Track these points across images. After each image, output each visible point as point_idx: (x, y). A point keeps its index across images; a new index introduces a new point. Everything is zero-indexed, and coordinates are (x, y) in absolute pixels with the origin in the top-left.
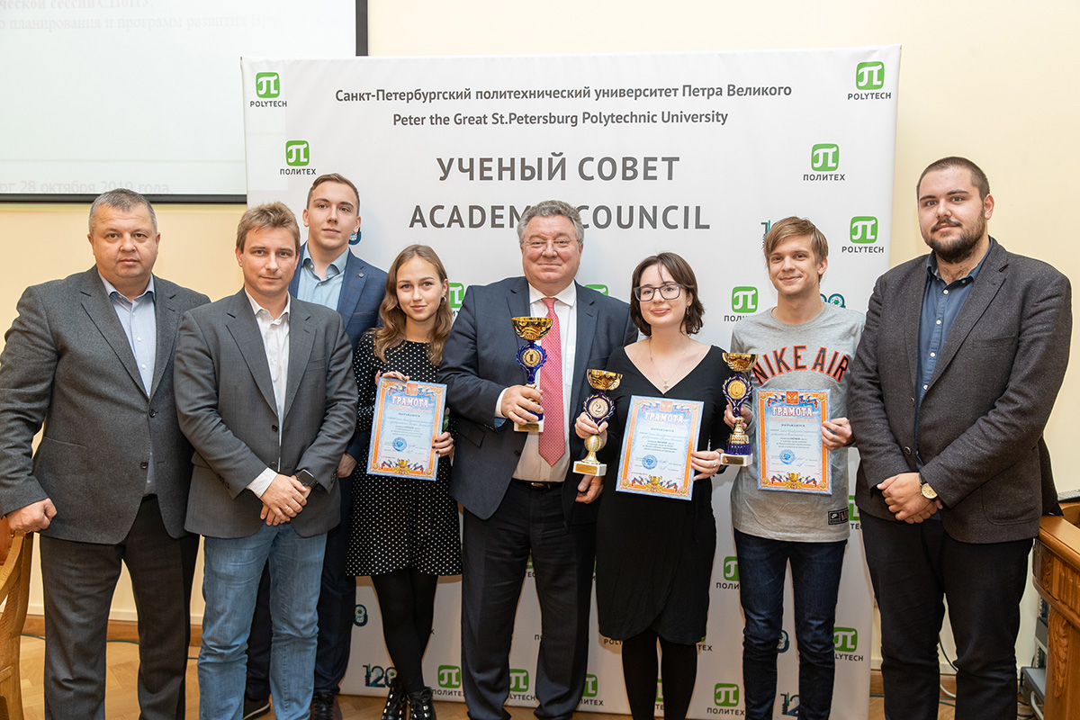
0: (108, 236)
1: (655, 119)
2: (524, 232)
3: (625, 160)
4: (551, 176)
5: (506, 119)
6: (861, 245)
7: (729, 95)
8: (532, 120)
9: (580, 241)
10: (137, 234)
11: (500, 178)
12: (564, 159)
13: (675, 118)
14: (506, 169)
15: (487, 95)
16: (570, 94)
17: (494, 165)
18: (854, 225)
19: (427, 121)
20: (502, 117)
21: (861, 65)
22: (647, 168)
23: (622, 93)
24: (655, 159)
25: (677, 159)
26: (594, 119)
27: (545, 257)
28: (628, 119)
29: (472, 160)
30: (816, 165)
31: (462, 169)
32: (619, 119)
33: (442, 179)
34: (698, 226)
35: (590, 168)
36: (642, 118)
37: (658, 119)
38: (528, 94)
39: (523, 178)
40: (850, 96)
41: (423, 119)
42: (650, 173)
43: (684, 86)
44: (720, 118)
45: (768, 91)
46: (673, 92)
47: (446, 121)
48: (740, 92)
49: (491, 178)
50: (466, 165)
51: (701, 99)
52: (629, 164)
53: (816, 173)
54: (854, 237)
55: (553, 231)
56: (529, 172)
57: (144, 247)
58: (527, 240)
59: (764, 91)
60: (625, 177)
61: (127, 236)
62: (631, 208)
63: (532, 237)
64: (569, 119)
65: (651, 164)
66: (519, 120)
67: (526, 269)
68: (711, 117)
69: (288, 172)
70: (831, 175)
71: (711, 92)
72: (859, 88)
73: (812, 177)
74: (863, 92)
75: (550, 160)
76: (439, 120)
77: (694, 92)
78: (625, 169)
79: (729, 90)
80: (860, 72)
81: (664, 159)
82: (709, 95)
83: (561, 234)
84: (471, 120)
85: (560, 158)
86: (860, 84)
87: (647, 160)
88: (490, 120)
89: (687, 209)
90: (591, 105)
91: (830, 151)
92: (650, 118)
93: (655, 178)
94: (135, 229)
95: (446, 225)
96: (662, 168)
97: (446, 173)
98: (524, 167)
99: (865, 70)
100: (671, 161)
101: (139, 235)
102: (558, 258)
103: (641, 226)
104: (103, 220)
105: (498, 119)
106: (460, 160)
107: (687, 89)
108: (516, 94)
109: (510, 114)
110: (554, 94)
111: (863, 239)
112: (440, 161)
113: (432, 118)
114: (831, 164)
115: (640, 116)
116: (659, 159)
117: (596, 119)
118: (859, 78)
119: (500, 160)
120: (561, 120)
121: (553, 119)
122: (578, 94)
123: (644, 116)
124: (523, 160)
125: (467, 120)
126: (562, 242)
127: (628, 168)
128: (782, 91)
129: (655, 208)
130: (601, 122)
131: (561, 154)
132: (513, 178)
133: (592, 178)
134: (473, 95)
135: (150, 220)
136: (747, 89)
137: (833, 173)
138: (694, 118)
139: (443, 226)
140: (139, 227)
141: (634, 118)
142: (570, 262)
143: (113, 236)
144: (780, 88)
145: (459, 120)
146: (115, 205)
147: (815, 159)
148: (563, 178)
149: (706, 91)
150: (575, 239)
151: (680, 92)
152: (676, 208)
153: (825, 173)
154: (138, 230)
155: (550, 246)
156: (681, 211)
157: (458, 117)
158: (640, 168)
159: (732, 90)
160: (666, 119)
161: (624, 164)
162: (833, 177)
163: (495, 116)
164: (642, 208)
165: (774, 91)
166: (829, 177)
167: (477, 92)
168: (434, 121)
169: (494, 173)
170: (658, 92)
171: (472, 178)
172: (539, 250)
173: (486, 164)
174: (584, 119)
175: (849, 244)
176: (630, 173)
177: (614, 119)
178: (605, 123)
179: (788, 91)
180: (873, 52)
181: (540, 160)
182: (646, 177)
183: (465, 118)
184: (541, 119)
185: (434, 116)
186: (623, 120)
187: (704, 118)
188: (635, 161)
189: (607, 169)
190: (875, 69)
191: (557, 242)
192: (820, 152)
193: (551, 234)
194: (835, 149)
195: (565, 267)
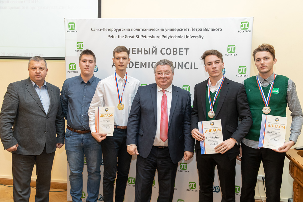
0: (33, 69)
1: (182, 37)
2: (156, 70)
3: (174, 49)
5: (140, 37)
6: (242, 74)
7: (204, 31)
8: (147, 37)
9: (173, 73)
10: (41, 68)
11: (138, 54)
13: (188, 37)
14: (140, 51)
15: (135, 30)
16: (158, 30)
17: (136, 50)
18: (240, 69)
19: (117, 37)
20: (139, 36)
21: (242, 23)
22: (180, 51)
23: (173, 30)
24: (182, 49)
25: (189, 49)
26: (165, 37)
27: (162, 78)
28: (175, 37)
29: (130, 48)
30: (229, 51)
34: (195, 68)
35: (164, 51)
36: (179, 37)
37: (183, 37)
38: (146, 30)
39: (145, 54)
40: (239, 31)
41: (116, 36)
42: (181, 53)
43: (191, 28)
44: (201, 37)
45: (215, 30)
46: (188, 30)
47: (122, 37)
48: (207, 30)
49: (135, 54)
51: (196, 32)
52: (175, 50)
53: (229, 53)
54: (240, 72)
55: (164, 70)
56: (146, 52)
57: (42, 72)
58: (156, 72)
59: (214, 30)
60: (174, 54)
61: (38, 69)
62: (175, 63)
63: (158, 72)
64: (158, 37)
65: (181, 50)
66: (144, 37)
67: (156, 81)
68: (199, 37)
69: (77, 51)
70: (233, 54)
71: (199, 30)
72: (241, 29)
73: (228, 55)
74: (243, 30)
75: (152, 49)
76: (121, 37)
77: (194, 30)
78: (174, 51)
79: (204, 29)
80: (242, 24)
81: (185, 49)
82: (198, 31)
83: (167, 71)
84: (130, 37)
85: (155, 48)
86: (242, 28)
87: (180, 49)
88: (135, 37)
89: (191, 63)
90: (164, 33)
91: (233, 47)
92: (181, 37)
93: (182, 54)
94: (40, 67)
96: (184, 51)
98: (145, 51)
99: (243, 24)
100: (187, 49)
101: (41, 69)
102: (166, 78)
103: (178, 68)
104: (32, 64)
105: (138, 37)
107: (192, 29)
108: (143, 30)
109: (141, 35)
110: (154, 30)
111: (242, 73)
113: (118, 36)
114: (233, 51)
115: (178, 36)
116: (184, 49)
117: (166, 37)
118: (242, 26)
119: (138, 48)
120: (155, 37)
121: (153, 37)
122: (161, 30)
123: (179, 36)
124: (145, 49)
125: (129, 37)
126: (167, 73)
127: (175, 51)
128: (219, 30)
129: (182, 63)
130: (167, 38)
131: (155, 47)
132: (141, 54)
133: (164, 54)
134: (131, 30)
135: (45, 65)
136: (209, 29)
137: (234, 53)
138: (194, 37)
140: (41, 66)
141: (176, 37)
142: (170, 79)
143: (34, 69)
144: (218, 29)
146: (35, 60)
147: (228, 49)
148: (156, 54)
149: (197, 30)
150: (171, 72)
151: (190, 30)
152: (188, 63)
153: (231, 53)
154: (41, 67)
155: (163, 74)
156: (190, 64)
157: (126, 36)
158: (178, 51)
159: (205, 29)
160: (186, 37)
161: (174, 50)
163: (137, 36)
164: (178, 63)
165: (217, 30)
166: (232, 55)
167: (132, 29)
168: (119, 37)
169: (136, 52)
170: (184, 30)
172: (161, 76)
173: (134, 50)
174: (162, 37)
175: (238, 74)
176: (175, 53)
177: (171, 37)
178: (168, 38)
179: (221, 30)
180: (246, 19)
181: (149, 49)
182: (180, 54)
183: (128, 36)
184: (150, 37)
185: (119, 36)
186: (173, 38)
187: (196, 37)
188: (177, 49)
189: (169, 51)
190: (246, 24)
191: (166, 73)
192: (230, 47)
193: (164, 71)
194: (234, 47)
195: (168, 81)
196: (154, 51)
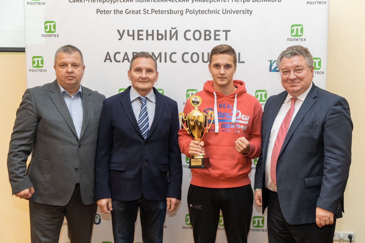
0: (61, 66)
1: (219, 12)
3: (205, 31)
4: (171, 39)
5: (150, 12)
7: (253, 2)
8: (162, 12)
11: (147, 39)
12: (177, 31)
13: (228, 12)
14: (150, 35)
15: (141, 1)
17: (144, 33)
19: (112, 12)
20: (148, 11)
22: (215, 35)
23: (204, 0)
24: (219, 31)
25: (229, 31)
26: (191, 12)
28: (207, 12)
29: (133, 31)
30: (293, 34)
31: (129, 35)
32: (203, 12)
33: (120, 39)
35: (189, 35)
36: (213, 12)
37: (221, 12)
38: (160, 0)
39: (158, 39)
40: (308, 3)
41: (110, 11)
42: (217, 37)
44: (249, 12)
47: (121, 12)
49: (142, 39)
50: (131, 33)
51: (240, 3)
52: (207, 33)
53: (293, 38)
56: (161, 37)
59: (269, 0)
60: (205, 39)
61: (70, 65)
62: (208, 53)
64: (179, 12)
65: (217, 33)
66: (156, 12)
68: (245, 12)
69: (45, 36)
70: (300, 39)
73: (291, 40)
75: (171, 31)
76: (118, 12)
77: (237, 0)
78: (205, 35)
81: (223, 31)
84: (133, 12)
85: (175, 30)
87: (215, 31)
88: (142, 12)
90: (189, 5)
91: (299, 28)
92: (217, 12)
93: (219, 40)
95: (121, 61)
96: (223, 35)
97: (122, 36)
98: (158, 34)
100: (226, 31)
104: (60, 59)
105: (146, 12)
106: (128, 31)
108: (155, 0)
109: (152, 9)
112: (118, 31)
113: (114, 11)
114: (299, 34)
115: (212, 11)
116: (221, 31)
117: (192, 12)
119: (147, 31)
120: (175, 13)
121: (172, 12)
122: (184, 1)
123: (214, 11)
124: (158, 31)
125: (131, 12)
127: (207, 35)
128: (277, 0)
130: (194, 13)
131: (176, 28)
132: (153, 39)
133: (190, 39)
134: (135, 1)
137: (301, 38)
138: (237, 12)
139: (120, 61)
141: (209, 12)
145: (128, 12)
146: (65, 51)
147: (292, 31)
148: (177, 39)
149: (242, 0)
151: (230, 0)
157: (127, 11)
158: (212, 35)
160: (224, 12)
161: (205, 33)
162: (301, 40)
163: (145, 10)
165: (274, 0)
166: (299, 40)
168: (116, 12)
169: (144, 37)
171: (134, 39)
173: (140, 33)
174: (186, 12)
176: (208, 37)
178: (196, 14)
181: (166, 31)
182: (215, 39)
183: (130, 11)
184: (166, 12)
185: (116, 10)
186: (204, 13)
187: (242, 12)
188: (210, 32)
189: (197, 35)
192: (295, 28)
194: (301, 27)
196: (174, 35)
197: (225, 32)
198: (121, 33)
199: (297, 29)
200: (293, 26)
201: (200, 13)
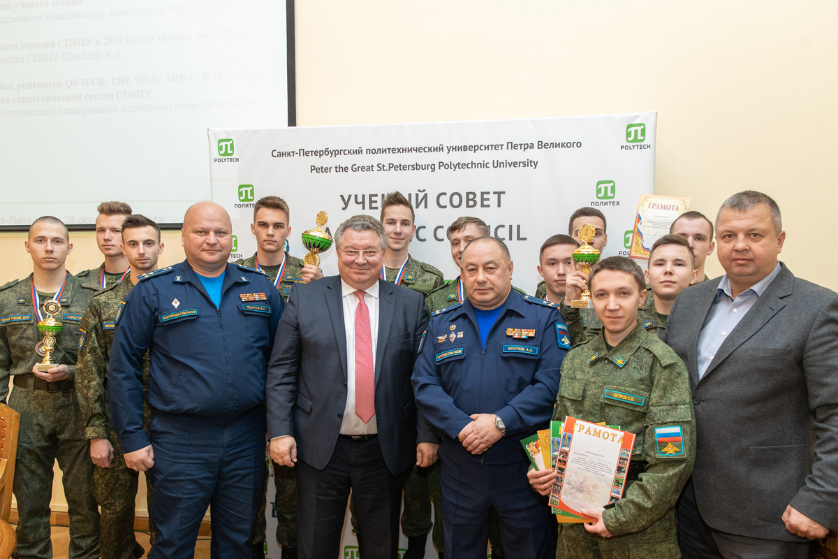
1: (488, 165)
3: (468, 194)
4: (418, 206)
5: (387, 168)
7: (538, 148)
8: (404, 167)
12: (426, 194)
15: (374, 151)
16: (430, 149)
18: (626, 237)
19: (333, 170)
20: (384, 166)
21: (629, 126)
22: (483, 199)
23: (465, 148)
24: (488, 193)
25: (504, 193)
26: (447, 166)
28: (469, 166)
29: (363, 196)
30: (599, 195)
31: (357, 202)
32: (464, 166)
33: (344, 209)
34: (519, 238)
35: (444, 200)
37: (490, 165)
38: (401, 150)
40: (622, 147)
41: (330, 168)
42: (486, 203)
43: (508, 143)
44: (533, 164)
45: (565, 145)
46: (500, 147)
47: (346, 169)
48: (546, 146)
49: (376, 208)
50: (360, 200)
51: (520, 151)
52: (471, 196)
53: (600, 201)
54: (627, 244)
55: (364, 244)
59: (563, 145)
60: (468, 206)
63: (346, 247)
64: (429, 167)
65: (485, 196)
66: (396, 168)
68: (526, 163)
69: (240, 206)
70: (610, 202)
71: (526, 146)
72: (628, 141)
74: (631, 144)
75: (417, 195)
76: (341, 169)
77: (515, 147)
78: (468, 200)
79: (539, 145)
80: (629, 130)
81: (494, 193)
82: (525, 149)
83: (370, 247)
84: (363, 168)
85: (424, 193)
86: (629, 139)
87: (483, 194)
88: (376, 168)
89: (511, 227)
90: (444, 157)
91: (609, 186)
92: (485, 165)
93: (489, 206)
96: (493, 199)
97: (346, 204)
99: (632, 129)
100: (499, 194)
102: (367, 265)
105: (381, 168)
106: (356, 196)
107: (510, 145)
108: (393, 150)
109: (389, 164)
110: (419, 150)
112: (342, 196)
113: (336, 167)
114: (610, 194)
115: (478, 164)
116: (491, 193)
118: (628, 135)
120: (424, 168)
121: (418, 167)
122: (435, 149)
123: (480, 163)
125: (360, 169)
126: (370, 252)
127: (471, 200)
128: (575, 144)
130: (451, 168)
131: (424, 191)
133: (445, 207)
134: (364, 151)
136: (551, 144)
137: (611, 200)
138: (515, 164)
141: (474, 165)
144: (573, 143)
145: (355, 169)
147: (599, 191)
148: (426, 207)
149: (523, 146)
150: (380, 249)
151: (505, 147)
152: (503, 226)
153: (606, 201)
155: (361, 255)
156: (507, 228)
157: (354, 167)
158: (478, 199)
159: (541, 145)
160: (495, 165)
161: (468, 197)
162: (612, 203)
163: (379, 166)
165: (570, 145)
167: (367, 150)
168: (338, 170)
170: (490, 147)
171: (363, 208)
173: (373, 199)
174: (440, 166)
175: (623, 249)
176: (471, 203)
177: (460, 166)
178: (454, 169)
179: (579, 145)
180: (638, 117)
181: (410, 195)
182: (483, 206)
183: (358, 167)
184: (410, 167)
185: (338, 166)
186: (466, 167)
187: (521, 164)
188: (475, 195)
189: (456, 200)
190: (639, 129)
191: (367, 252)
192: (602, 186)
193: (362, 246)
194: (612, 184)
195: (373, 271)
196: (422, 200)
197: (497, 195)
198: (346, 200)
199: (606, 188)
200: (599, 183)
201: (459, 168)
